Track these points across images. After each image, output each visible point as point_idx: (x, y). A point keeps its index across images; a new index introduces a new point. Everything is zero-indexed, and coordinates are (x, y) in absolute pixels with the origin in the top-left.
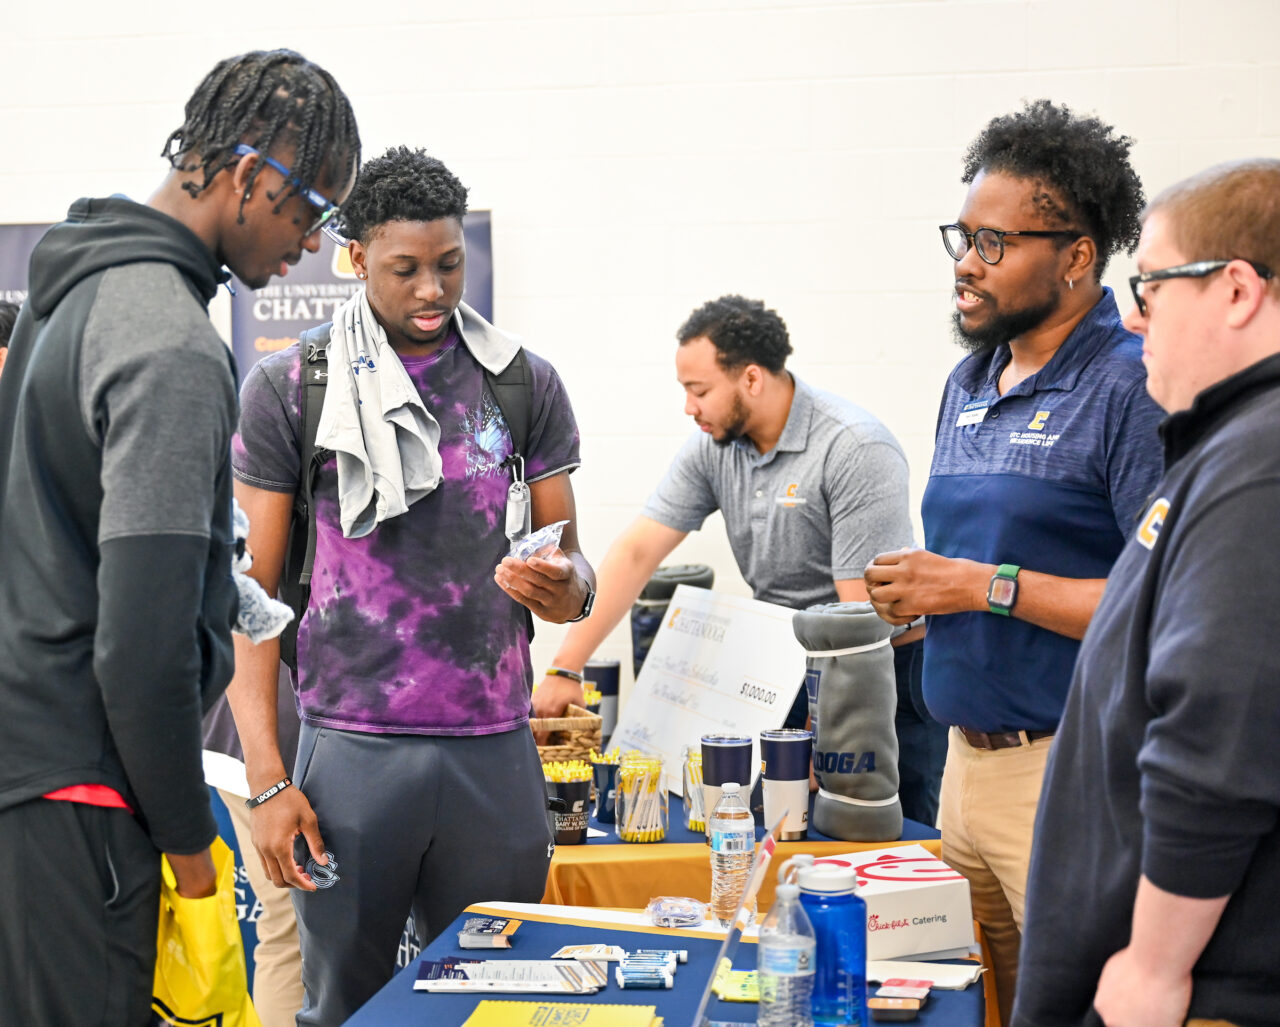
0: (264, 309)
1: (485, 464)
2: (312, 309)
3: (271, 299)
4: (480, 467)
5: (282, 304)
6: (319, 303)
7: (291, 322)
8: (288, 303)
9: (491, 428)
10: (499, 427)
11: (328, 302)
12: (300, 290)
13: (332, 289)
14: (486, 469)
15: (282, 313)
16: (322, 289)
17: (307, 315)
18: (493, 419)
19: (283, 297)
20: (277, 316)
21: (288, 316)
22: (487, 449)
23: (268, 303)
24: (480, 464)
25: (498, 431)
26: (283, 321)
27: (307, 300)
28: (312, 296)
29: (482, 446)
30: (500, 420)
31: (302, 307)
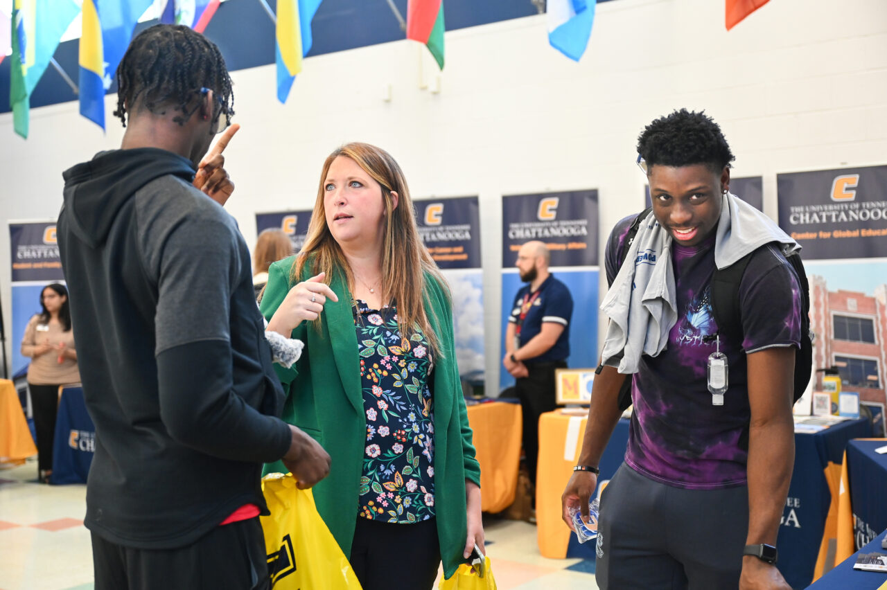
0: (795, 219)
1: (691, 336)
2: (820, 218)
3: (799, 213)
4: (687, 337)
5: (805, 216)
6: (824, 215)
7: (809, 224)
8: (807, 215)
9: (702, 312)
10: (708, 312)
11: (829, 214)
12: (813, 208)
13: (831, 207)
14: (691, 340)
15: (805, 220)
16: (826, 208)
17: (818, 220)
18: (705, 306)
19: (804, 213)
20: (802, 222)
21: (808, 221)
22: (695, 326)
23: (797, 216)
24: (688, 335)
25: (707, 315)
26: (805, 224)
27: (817, 213)
28: (820, 211)
29: (692, 323)
30: (710, 307)
31: (815, 217)
